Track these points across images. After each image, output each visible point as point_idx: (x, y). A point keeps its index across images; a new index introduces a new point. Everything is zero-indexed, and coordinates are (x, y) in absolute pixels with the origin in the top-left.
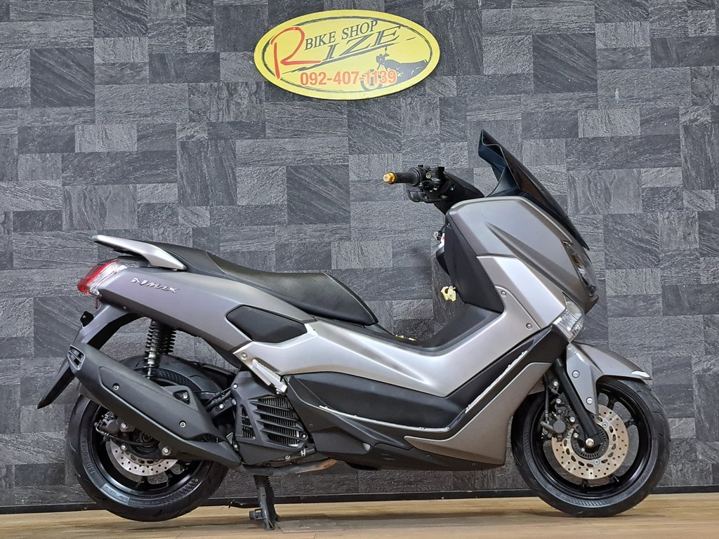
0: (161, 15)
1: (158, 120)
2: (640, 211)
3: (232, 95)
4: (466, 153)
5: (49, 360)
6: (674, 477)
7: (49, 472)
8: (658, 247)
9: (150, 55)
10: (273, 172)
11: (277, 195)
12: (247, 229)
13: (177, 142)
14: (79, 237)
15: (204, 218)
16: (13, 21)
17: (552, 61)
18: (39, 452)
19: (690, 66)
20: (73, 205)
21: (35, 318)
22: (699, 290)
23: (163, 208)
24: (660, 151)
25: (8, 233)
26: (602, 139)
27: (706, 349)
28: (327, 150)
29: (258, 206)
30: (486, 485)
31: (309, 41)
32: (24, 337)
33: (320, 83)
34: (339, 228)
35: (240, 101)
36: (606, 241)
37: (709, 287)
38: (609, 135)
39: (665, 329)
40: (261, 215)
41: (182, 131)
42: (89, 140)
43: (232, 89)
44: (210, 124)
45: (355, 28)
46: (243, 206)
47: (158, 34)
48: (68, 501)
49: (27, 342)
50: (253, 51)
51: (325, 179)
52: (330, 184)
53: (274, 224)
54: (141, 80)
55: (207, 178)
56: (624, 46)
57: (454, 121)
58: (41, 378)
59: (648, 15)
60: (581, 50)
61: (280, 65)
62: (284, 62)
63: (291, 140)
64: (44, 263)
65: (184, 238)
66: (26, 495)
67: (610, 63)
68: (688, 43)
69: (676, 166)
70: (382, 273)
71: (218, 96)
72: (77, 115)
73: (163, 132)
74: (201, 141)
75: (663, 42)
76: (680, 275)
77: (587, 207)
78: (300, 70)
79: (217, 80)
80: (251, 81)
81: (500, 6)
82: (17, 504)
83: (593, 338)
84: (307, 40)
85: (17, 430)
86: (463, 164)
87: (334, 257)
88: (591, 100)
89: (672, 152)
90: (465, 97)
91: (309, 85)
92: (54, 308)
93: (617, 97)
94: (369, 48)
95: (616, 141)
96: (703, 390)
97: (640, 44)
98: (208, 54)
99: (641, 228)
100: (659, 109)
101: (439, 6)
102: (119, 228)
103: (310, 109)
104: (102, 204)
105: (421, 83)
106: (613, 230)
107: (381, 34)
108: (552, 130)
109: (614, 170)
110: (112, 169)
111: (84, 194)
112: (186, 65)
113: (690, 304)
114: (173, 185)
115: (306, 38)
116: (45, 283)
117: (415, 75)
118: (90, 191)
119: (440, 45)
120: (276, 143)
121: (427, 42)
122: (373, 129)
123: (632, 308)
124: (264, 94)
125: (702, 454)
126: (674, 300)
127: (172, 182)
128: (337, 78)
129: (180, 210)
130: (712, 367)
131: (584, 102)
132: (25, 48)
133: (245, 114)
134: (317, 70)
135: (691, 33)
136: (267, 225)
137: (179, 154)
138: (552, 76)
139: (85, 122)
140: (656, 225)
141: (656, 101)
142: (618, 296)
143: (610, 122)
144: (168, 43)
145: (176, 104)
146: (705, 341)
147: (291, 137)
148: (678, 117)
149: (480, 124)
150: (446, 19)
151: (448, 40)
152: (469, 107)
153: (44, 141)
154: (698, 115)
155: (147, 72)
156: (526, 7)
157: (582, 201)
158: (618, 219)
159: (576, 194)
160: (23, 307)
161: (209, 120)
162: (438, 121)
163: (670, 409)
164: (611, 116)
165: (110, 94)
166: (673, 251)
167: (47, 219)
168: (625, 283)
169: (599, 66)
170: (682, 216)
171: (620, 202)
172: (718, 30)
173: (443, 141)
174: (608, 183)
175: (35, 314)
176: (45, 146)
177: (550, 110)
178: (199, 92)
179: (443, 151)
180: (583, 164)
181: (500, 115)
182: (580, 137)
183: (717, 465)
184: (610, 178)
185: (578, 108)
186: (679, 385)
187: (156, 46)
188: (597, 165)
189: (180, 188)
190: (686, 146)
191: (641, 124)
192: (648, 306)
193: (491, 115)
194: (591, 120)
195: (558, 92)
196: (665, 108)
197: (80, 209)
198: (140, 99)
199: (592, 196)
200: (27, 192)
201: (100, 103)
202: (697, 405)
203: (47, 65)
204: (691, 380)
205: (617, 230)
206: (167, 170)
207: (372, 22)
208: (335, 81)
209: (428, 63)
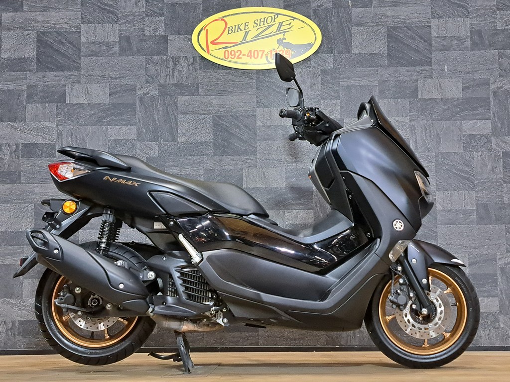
0: (128, 9)
1: (124, 82)
2: (461, 150)
3: (176, 65)
4: (339, 108)
6: (483, 339)
8: (473, 176)
9: (120, 37)
11: (205, 135)
12: (184, 158)
13: (137, 97)
15: (154, 150)
16: (25, 12)
17: (401, 45)
19: (498, 49)
20: (63, 140)
21: (34, 218)
22: (503, 207)
23: (126, 143)
24: (476, 109)
25: (18, 159)
26: (435, 100)
27: (507, 249)
28: (242, 104)
29: (192, 143)
30: (349, 342)
31: (231, 28)
33: (238, 58)
34: (249, 159)
35: (181, 69)
36: (436, 172)
38: (440, 97)
39: (478, 234)
40: (194, 149)
41: (140, 89)
42: (76, 95)
43: (176, 61)
44: (160, 85)
45: (262, 20)
46: (182, 143)
47: (125, 22)
50: (191, 35)
51: (240, 124)
52: (243, 128)
53: (204, 155)
54: (113, 54)
55: (157, 122)
56: (452, 35)
57: (330, 85)
59: (468, 13)
60: (421, 38)
61: (210, 45)
62: (213, 43)
63: (216, 97)
64: (43, 180)
66: (25, 342)
67: (441, 47)
68: (496, 34)
69: (487, 119)
70: (278, 190)
71: (166, 66)
72: (68, 78)
73: (127, 90)
74: (154, 97)
75: (479, 33)
76: (489, 196)
77: (423, 148)
78: (223, 48)
79: (166, 55)
80: (189, 55)
81: (365, 6)
82: (19, 348)
83: (427, 239)
84: (229, 28)
85: (20, 296)
86: (336, 115)
87: (245, 179)
88: (428, 73)
89: (484, 109)
90: (339, 69)
91: (229, 59)
94: (272, 34)
95: (445, 101)
96: (504, 277)
97: (463, 34)
98: (161, 36)
99: (462, 163)
100: (476, 79)
101: (322, 6)
103: (230, 77)
104: (84, 139)
105: (308, 59)
106: (442, 164)
107: (281, 24)
108: (400, 92)
109: (444, 123)
110: (91, 115)
111: (72, 132)
112: (144, 44)
113: (496, 217)
114: (133, 127)
115: (228, 26)
116: (42, 194)
117: (304, 53)
118: (76, 130)
119: (321, 33)
120: (206, 99)
121: (313, 30)
122: (274, 90)
123: (455, 219)
124: (198, 64)
125: (504, 324)
126: (484, 213)
127: (132, 125)
128: (250, 54)
129: (138, 144)
131: (422, 74)
132: (34, 30)
133: (184, 79)
134: (236, 49)
135: (499, 27)
136: (198, 156)
137: (138, 104)
138: (401, 55)
139: (73, 82)
140: (472, 160)
141: (474, 74)
142: (445, 210)
143: (441, 88)
144: (132, 29)
145: (137, 70)
146: (507, 243)
147: (216, 95)
148: (489, 85)
149: (348, 88)
150: (326, 14)
151: (328, 29)
152: (341, 76)
153: (45, 94)
154: (503, 84)
155: (117, 49)
156: (383, 7)
157: (420, 142)
158: (445, 156)
159: (416, 138)
160: (26, 210)
161: (160, 82)
162: (319, 86)
163: (481, 291)
164: (441, 83)
165: (91, 63)
166: (484, 179)
167: (45, 149)
168: (450, 201)
169: (433, 49)
170: (491, 155)
171: (448, 144)
173: (323, 99)
174: (438, 131)
175: (35, 215)
176: (45, 98)
177: (399, 79)
178: (153, 62)
179: (323, 106)
180: (421, 117)
181: (363, 82)
182: (419, 98)
184: (440, 127)
185: (419, 78)
186: (488, 274)
187: (124, 30)
188: (431, 118)
189: (138, 129)
190: (495, 106)
191: (463, 90)
192: (466, 217)
193: (357, 81)
194: (427, 86)
195: (404, 66)
196: (480, 79)
197: (68, 143)
198: (112, 67)
199: (427, 139)
200: (32, 130)
201: (84, 69)
202: (500, 289)
203: (48, 43)
204: (496, 270)
205: (445, 163)
206: (129, 116)
207: (275, 16)
208: (248, 56)
209: (313, 45)
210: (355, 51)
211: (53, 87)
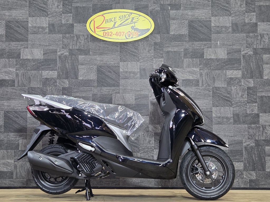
0: (53, 10)
1: (51, 48)
2: (226, 86)
3: (78, 39)
4: (163, 63)
5: (9, 133)
6: (235, 184)
7: (8, 174)
8: (232, 99)
9: (49, 24)
10: (92, 68)
11: (93, 76)
12: (82, 88)
13: (58, 56)
14: (21, 90)
15: (66, 83)
17: (195, 30)
18: (4, 167)
19: (246, 33)
20: (19, 78)
21: (4, 119)
22: (247, 115)
23: (51, 80)
24: (234, 64)
26: (213, 59)
27: (248, 137)
28: (112, 60)
29: (86, 80)
30: (166, 184)
31: (107, 20)
33: (110, 36)
34: (116, 89)
35: (81, 41)
36: (213, 97)
37: (250, 114)
38: (215, 58)
39: (233, 130)
40: (87, 83)
41: (59, 52)
42: (26, 54)
43: (78, 37)
44: (70, 50)
45: (123, 16)
46: (80, 80)
47: (52, 16)
48: (14, 185)
49: (1, 127)
50: (86, 23)
51: (111, 70)
52: (113, 72)
53: (92, 87)
54: (45, 33)
55: (68, 69)
56: (222, 25)
57: (159, 51)
58: (6, 140)
59: (231, 14)
60: (206, 27)
61: (96, 28)
62: (97, 28)
63: (99, 56)
64: (8, 99)
65: (59, 91)
67: (216, 31)
68: (245, 25)
69: (239, 70)
70: (131, 106)
71: (73, 40)
72: (22, 45)
73: (52, 52)
74: (66, 56)
75: (236, 25)
76: (240, 110)
77: (206, 84)
78: (103, 31)
79: (73, 34)
80: (85, 34)
81: (177, 9)
84: (106, 20)
87: (113, 99)
88: (209, 45)
89: (238, 65)
90: (163, 42)
91: (106, 36)
92: (11, 115)
93: (219, 44)
94: (128, 23)
95: (218, 60)
96: (247, 152)
97: (228, 25)
98: (70, 24)
99: (226, 92)
100: (234, 49)
101: (154, 9)
102: (36, 87)
103: (106, 45)
104: (30, 78)
105: (147, 37)
106: (216, 93)
107: (133, 18)
108: (194, 55)
109: (217, 71)
110: (34, 65)
111: (23, 74)
112: (62, 28)
113: (243, 121)
114: (55, 71)
115: (105, 19)
116: (8, 106)
117: (145, 34)
118: (26, 73)
119: (154, 23)
120: (94, 57)
121: (150, 22)
122: (129, 53)
123: (222, 121)
124: (90, 39)
125: (246, 176)
126: (237, 119)
128: (117, 34)
129: (58, 81)
130: (250, 144)
131: (206, 45)
132: (4, 20)
133: (82, 46)
134: (109, 31)
135: (247, 21)
136: (89, 87)
137: (58, 60)
139: (24, 48)
140: (231, 91)
141: (233, 46)
142: (217, 117)
143: (216, 53)
144: (55, 20)
145: (58, 42)
146: (248, 134)
147: (99, 55)
148: (241, 52)
149: (168, 52)
150: (157, 13)
151: (158, 21)
152: (164, 46)
153: (9, 54)
154: (248, 52)
155: (48, 30)
156: (186, 10)
157: (205, 82)
158: (217, 89)
159: (203, 79)
161: (69, 48)
162: (153, 51)
163: (234, 159)
164: (216, 51)
165: (34, 38)
166: (237, 101)
167: (10, 82)
168: (219, 112)
169: (212, 32)
170: (241, 88)
171: (219, 82)
172: (256, 20)
173: (155, 58)
174: (214, 75)
175: (4, 117)
176: (10, 56)
177: (194, 48)
178: (66, 38)
179: (154, 62)
180: (205, 68)
181: (176, 49)
182: (205, 58)
183: (251, 179)
184: (215, 73)
185: (204, 47)
186: (238, 150)
187: (51, 20)
188: (211, 69)
189: (58, 72)
190: (243, 63)
191: (227, 54)
192: (228, 121)
193: (172, 49)
194: (209, 52)
195: (197, 42)
196: (236, 48)
197: (21, 79)
198: (44, 40)
199: (208, 80)
200: (3, 72)
201: (30, 41)
202: (244, 158)
203: (12, 27)
204: (242, 148)
205: (217, 93)
206: (53, 66)
207: (130, 14)
208: (116, 35)
209: (150, 29)
210: (172, 33)
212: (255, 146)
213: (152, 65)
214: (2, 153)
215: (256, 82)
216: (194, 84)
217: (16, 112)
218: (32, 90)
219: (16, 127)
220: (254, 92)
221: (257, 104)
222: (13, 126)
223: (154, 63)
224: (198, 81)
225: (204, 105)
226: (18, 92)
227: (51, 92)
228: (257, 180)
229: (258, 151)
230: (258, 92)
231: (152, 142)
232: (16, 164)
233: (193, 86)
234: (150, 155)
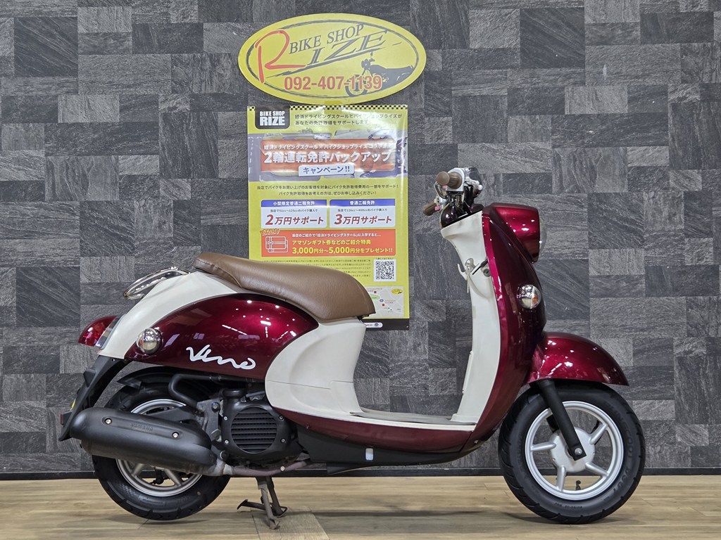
1: (141, 91)
2: (625, 190)
3: (215, 67)
4: (450, 128)
5: (31, 329)
6: (652, 459)
7: (31, 441)
8: (643, 228)
9: (134, 26)
12: (228, 202)
13: (160, 114)
14: (61, 208)
15: (185, 189)
17: (540, 36)
18: (21, 421)
19: (681, 42)
20: (56, 176)
21: (17, 288)
22: (684, 271)
23: (144, 180)
24: (647, 129)
26: (589, 116)
27: (688, 331)
29: (239, 179)
32: (6, 306)
35: (222, 72)
36: (590, 221)
37: (693, 268)
38: (595, 112)
39: (648, 311)
40: (242, 188)
41: (164, 102)
42: (73, 111)
43: (215, 60)
44: (193, 96)
46: (224, 179)
47: (142, 4)
48: (48, 469)
49: (10, 312)
54: (125, 51)
55: (189, 150)
56: (613, 21)
57: (438, 96)
58: (23, 347)
60: (569, 26)
64: (27, 234)
65: (165, 210)
66: (8, 463)
67: (599, 38)
68: (678, 20)
69: (663, 145)
71: (201, 68)
72: (60, 85)
73: (145, 103)
74: (184, 113)
75: (654, 19)
76: (665, 256)
77: (572, 186)
79: (200, 51)
80: (234, 52)
83: (575, 318)
86: (447, 139)
88: (579, 77)
89: (659, 131)
90: (451, 71)
92: (36, 278)
95: (603, 118)
96: (684, 372)
97: (630, 20)
98: (192, 24)
99: (626, 208)
100: (648, 86)
102: (101, 200)
104: (84, 175)
106: (597, 209)
108: (538, 106)
109: (601, 150)
110: (94, 140)
111: (67, 165)
112: (169, 35)
113: (673, 285)
114: (154, 156)
116: (27, 254)
118: (73, 162)
123: (615, 288)
125: (681, 436)
126: (657, 280)
127: (153, 154)
129: (162, 182)
130: (694, 349)
131: (570, 78)
132: (9, 16)
133: (228, 86)
135: (683, 9)
137: (161, 125)
138: (540, 51)
139: (68, 92)
140: (641, 204)
141: (645, 78)
142: (600, 276)
143: (597, 99)
144: (151, 13)
145: (159, 75)
146: (688, 323)
148: (666, 95)
149: (464, 99)
151: (434, 13)
152: (454, 82)
153: (27, 110)
154: (687, 94)
155: (131, 43)
157: (567, 179)
158: (602, 198)
159: (561, 172)
160: (6, 276)
161: (192, 91)
162: (423, 96)
163: (649, 391)
164: (598, 93)
165: (93, 64)
166: (658, 232)
167: (30, 189)
168: (608, 263)
169: (587, 42)
170: (668, 196)
171: (606, 181)
172: (710, 5)
173: (427, 115)
174: (593, 161)
175: (17, 283)
176: (28, 116)
177: (537, 86)
178: (182, 63)
179: (427, 126)
180: (569, 142)
181: (486, 90)
182: (566, 114)
183: (696, 447)
184: (595, 156)
185: (565, 84)
186: (660, 367)
187: (140, 15)
188: (583, 143)
189: (162, 160)
190: (674, 125)
191: (629, 102)
192: (631, 287)
193: (477, 90)
194: (577, 97)
195: (545, 68)
196: (653, 85)
197: (62, 180)
198: (123, 69)
199: (577, 174)
200: (11, 162)
201: (83, 74)
202: (677, 388)
203: (31, 34)
204: (671, 362)
205: (602, 209)
206: (149, 142)
210: (475, 45)
211: (39, 99)
212: (707, 355)
213: (421, 134)
214: (14, 383)
215: (708, 177)
216: (538, 186)
217: (48, 270)
218: (93, 210)
219: (50, 310)
220: (705, 206)
221: (711, 239)
222: (42, 307)
223: (427, 130)
224: (548, 178)
225: (566, 244)
226: (52, 215)
227: (144, 215)
228: (712, 448)
229: (716, 368)
230: (715, 206)
231: (422, 346)
232: (51, 413)
233: (535, 191)
234: (417, 384)
